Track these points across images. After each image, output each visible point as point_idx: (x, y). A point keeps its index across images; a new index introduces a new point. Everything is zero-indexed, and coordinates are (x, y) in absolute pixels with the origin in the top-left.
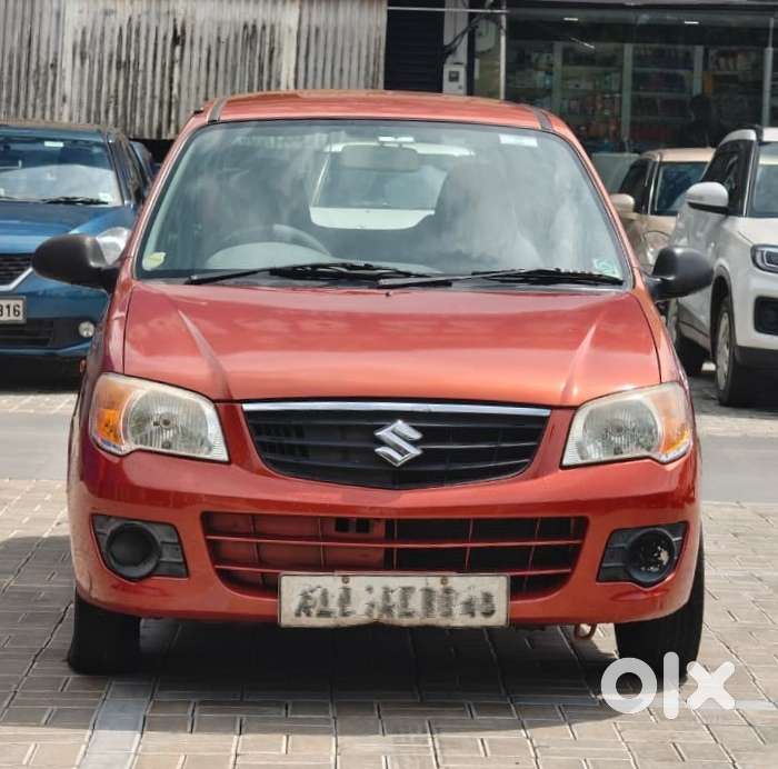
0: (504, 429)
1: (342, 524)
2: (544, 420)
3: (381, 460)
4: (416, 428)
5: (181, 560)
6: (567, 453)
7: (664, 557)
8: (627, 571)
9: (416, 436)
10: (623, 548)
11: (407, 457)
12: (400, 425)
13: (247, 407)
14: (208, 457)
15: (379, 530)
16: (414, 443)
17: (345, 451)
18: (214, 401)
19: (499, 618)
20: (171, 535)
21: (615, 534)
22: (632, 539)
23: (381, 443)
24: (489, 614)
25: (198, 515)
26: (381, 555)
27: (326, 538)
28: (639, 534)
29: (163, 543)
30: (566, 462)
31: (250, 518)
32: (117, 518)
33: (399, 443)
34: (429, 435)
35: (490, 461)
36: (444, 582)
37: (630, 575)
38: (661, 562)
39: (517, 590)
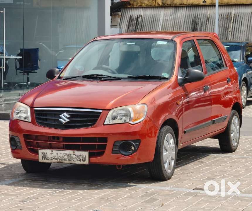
0: (91, 115)
1: (54, 138)
2: (100, 113)
3: (60, 122)
5: (20, 145)
6: (106, 121)
7: (133, 148)
8: (120, 152)
9: (68, 116)
10: (118, 145)
11: (66, 122)
12: (65, 114)
14: (27, 121)
15: (61, 139)
16: (68, 118)
18: (30, 108)
19: (87, 162)
20: (18, 139)
21: (116, 142)
22: (120, 143)
23: (61, 118)
24: (84, 161)
25: (23, 135)
26: (62, 145)
27: (50, 141)
28: (122, 142)
29: (17, 141)
30: (105, 123)
33: (64, 118)
35: (87, 123)
36: (74, 153)
37: (121, 153)
38: (132, 150)
39: (91, 155)
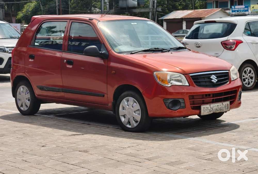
1: (206, 95)
2: (228, 73)
4: (216, 76)
5: (185, 105)
9: (216, 77)
11: (216, 81)
12: (213, 76)
13: (191, 75)
14: (185, 85)
15: (211, 96)
16: (216, 79)
17: (205, 82)
18: (183, 74)
20: (183, 101)
23: (212, 79)
25: (188, 96)
26: (212, 100)
27: (204, 98)
29: (182, 102)
30: (232, 80)
31: (193, 96)
32: (171, 99)
33: (214, 79)
34: (218, 77)
